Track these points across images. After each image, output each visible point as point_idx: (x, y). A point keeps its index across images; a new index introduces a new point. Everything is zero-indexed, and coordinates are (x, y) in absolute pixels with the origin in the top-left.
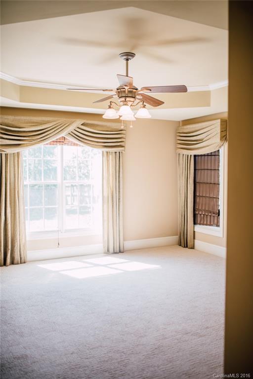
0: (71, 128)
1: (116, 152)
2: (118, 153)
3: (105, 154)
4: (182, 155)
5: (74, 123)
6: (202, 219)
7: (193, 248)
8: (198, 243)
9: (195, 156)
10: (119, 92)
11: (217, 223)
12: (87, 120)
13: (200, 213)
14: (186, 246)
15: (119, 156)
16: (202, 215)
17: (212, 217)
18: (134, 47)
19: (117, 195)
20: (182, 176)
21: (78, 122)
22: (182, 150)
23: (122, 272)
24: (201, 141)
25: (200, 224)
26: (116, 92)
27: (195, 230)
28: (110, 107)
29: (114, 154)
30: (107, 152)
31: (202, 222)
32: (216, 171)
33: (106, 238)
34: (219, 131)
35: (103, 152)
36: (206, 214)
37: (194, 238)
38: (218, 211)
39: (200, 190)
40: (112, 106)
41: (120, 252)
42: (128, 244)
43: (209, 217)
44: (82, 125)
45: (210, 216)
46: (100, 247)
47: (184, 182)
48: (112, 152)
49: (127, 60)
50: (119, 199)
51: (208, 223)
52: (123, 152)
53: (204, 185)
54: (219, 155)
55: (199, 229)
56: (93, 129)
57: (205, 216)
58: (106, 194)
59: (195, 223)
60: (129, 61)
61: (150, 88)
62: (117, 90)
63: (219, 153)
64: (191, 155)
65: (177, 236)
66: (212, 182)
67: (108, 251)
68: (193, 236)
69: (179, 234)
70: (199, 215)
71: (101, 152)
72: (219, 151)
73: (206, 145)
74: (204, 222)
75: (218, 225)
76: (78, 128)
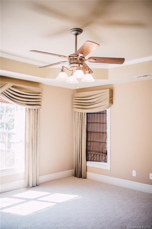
0: (4, 89)
1: (35, 109)
2: (36, 110)
3: (28, 110)
4: (77, 113)
5: (6, 85)
6: (93, 157)
7: (85, 178)
8: (89, 174)
9: (87, 113)
10: (71, 59)
11: (105, 159)
12: (16, 84)
13: (91, 153)
14: (80, 177)
15: (37, 112)
16: (92, 155)
17: (101, 156)
18: (87, 24)
19: (36, 141)
20: (78, 127)
21: (9, 85)
22: (78, 109)
23: (55, 204)
24: (94, 103)
25: (91, 161)
26: (69, 59)
27: (87, 165)
28: (62, 71)
29: (34, 110)
30: (29, 109)
31: (92, 160)
32: (104, 124)
33: (27, 175)
34: (108, 97)
35: (26, 108)
36: (96, 154)
37: (86, 171)
38: (106, 152)
39: (91, 137)
40: (64, 70)
41: (37, 185)
42: (42, 179)
43: (98, 156)
44: (12, 87)
45: (100, 155)
46: (22, 182)
47: (79, 132)
48: (32, 109)
49: (76, 35)
50: (37, 144)
51: (98, 160)
52: (40, 109)
53: (95, 134)
54: (106, 113)
55: (90, 164)
56: (20, 90)
57: (95, 155)
58: (27, 141)
59: (87, 160)
60: (77, 36)
61: (95, 58)
62: (69, 57)
63: (106, 112)
64: (85, 113)
65: (73, 170)
66: (101, 132)
67: (28, 186)
68: (86, 169)
69: (75, 168)
70: (90, 155)
71: (25, 109)
72: (106, 110)
73: (97, 106)
74: (94, 159)
75: (105, 161)
76: (9, 89)
